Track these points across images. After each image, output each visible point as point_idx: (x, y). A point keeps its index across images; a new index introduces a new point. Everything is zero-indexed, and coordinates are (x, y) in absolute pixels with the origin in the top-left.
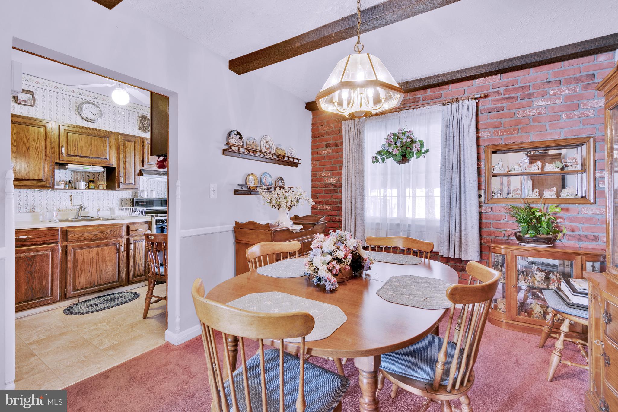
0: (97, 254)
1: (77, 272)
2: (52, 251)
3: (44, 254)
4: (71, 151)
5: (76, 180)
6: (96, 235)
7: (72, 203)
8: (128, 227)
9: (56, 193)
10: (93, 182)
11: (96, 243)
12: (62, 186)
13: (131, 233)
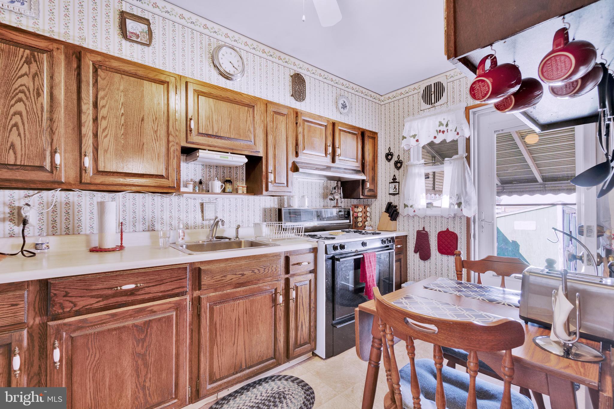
0: (245, 311)
1: (215, 346)
2: (177, 309)
3: (163, 317)
4: (204, 127)
5: (207, 179)
6: (243, 275)
7: (203, 216)
8: (287, 259)
9: (183, 200)
10: (229, 181)
11: (243, 291)
12: (190, 188)
13: (293, 270)
